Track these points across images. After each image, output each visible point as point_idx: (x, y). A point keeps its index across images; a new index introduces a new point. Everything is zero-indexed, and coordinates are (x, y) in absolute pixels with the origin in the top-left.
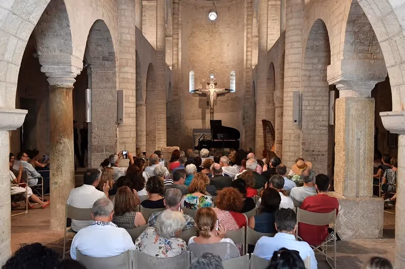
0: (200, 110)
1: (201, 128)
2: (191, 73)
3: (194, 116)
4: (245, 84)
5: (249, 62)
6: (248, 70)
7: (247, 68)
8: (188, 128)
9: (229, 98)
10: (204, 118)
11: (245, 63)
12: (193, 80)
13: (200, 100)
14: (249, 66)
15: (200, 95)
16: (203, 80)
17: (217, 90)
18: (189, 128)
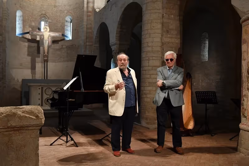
0: (29, 58)
1: (31, 78)
2: (19, 14)
3: (21, 65)
4: (85, 29)
5: (91, 5)
6: (90, 14)
7: (88, 12)
8: (14, 79)
9: (63, 47)
10: (33, 68)
11: (85, 6)
12: (21, 22)
13: (29, 47)
14: (90, 9)
15: (29, 40)
16: (33, 24)
17: (53, 34)
18: (16, 79)
